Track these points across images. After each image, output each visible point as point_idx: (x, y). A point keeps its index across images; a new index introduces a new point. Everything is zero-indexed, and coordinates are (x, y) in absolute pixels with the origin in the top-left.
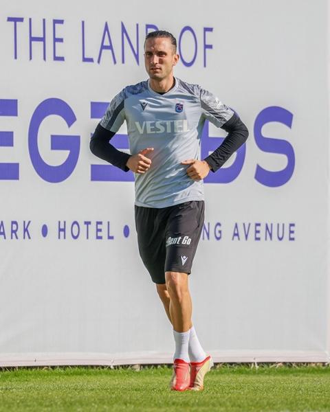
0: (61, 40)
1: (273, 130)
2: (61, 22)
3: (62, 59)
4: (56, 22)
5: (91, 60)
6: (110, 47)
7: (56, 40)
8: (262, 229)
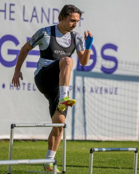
0: (13, 12)
1: (109, 52)
2: (14, 5)
3: (13, 19)
4: (11, 5)
5: (27, 21)
6: (36, 16)
7: (11, 12)
8: (103, 89)
